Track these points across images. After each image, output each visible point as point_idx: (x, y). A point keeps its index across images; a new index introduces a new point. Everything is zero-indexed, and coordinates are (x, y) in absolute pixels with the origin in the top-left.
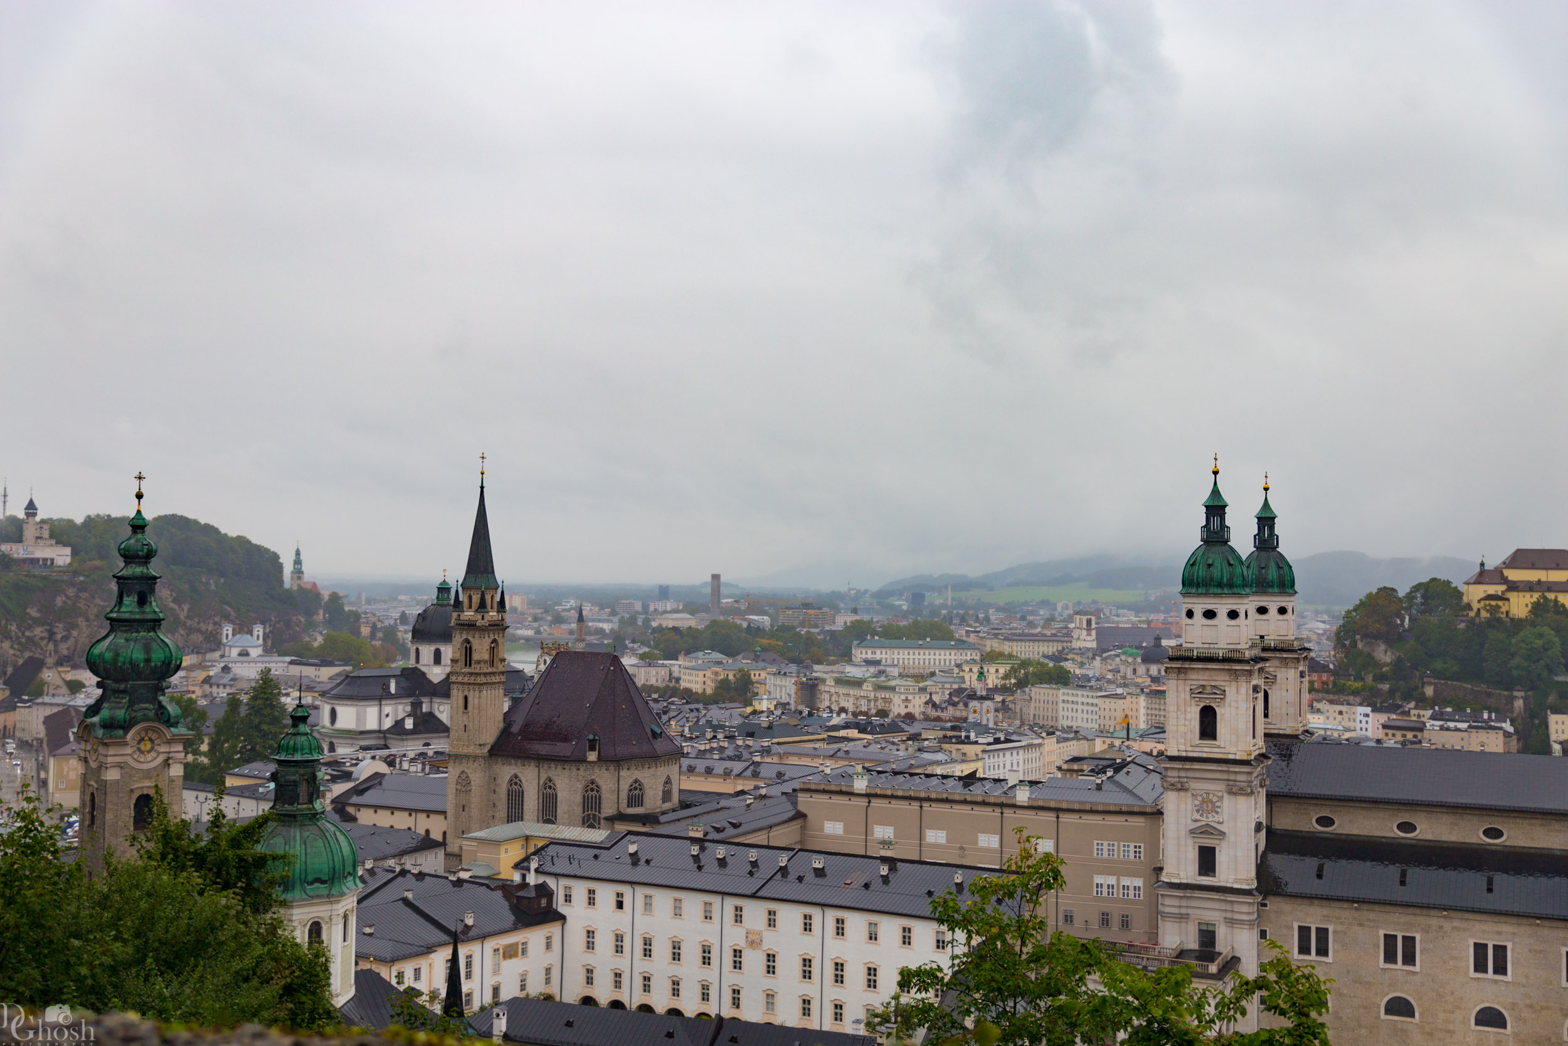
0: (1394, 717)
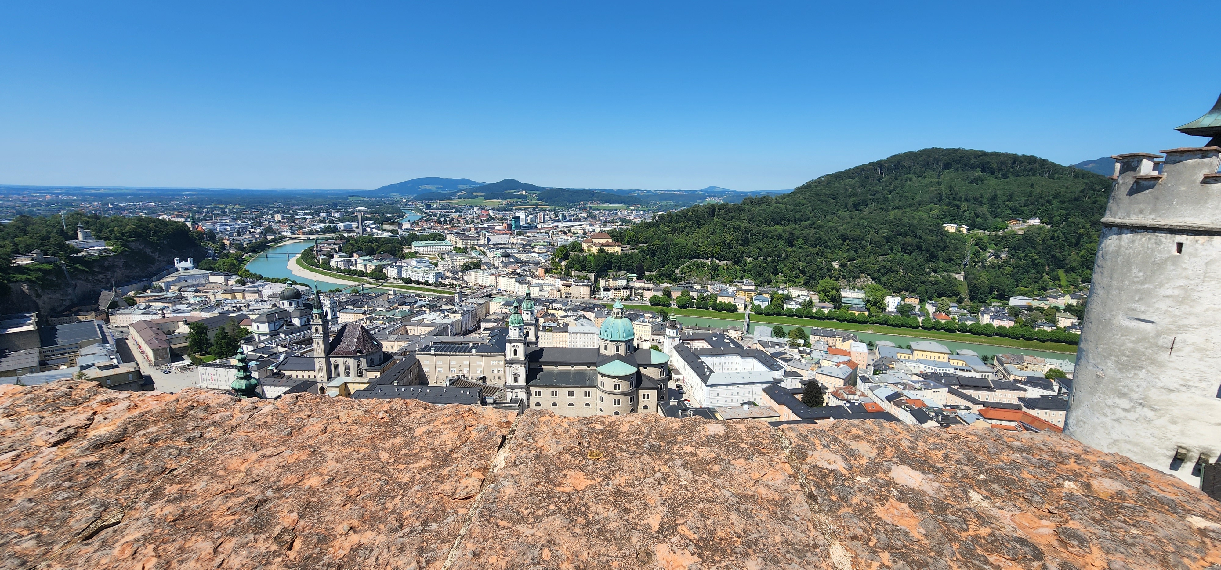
0: (565, 282)
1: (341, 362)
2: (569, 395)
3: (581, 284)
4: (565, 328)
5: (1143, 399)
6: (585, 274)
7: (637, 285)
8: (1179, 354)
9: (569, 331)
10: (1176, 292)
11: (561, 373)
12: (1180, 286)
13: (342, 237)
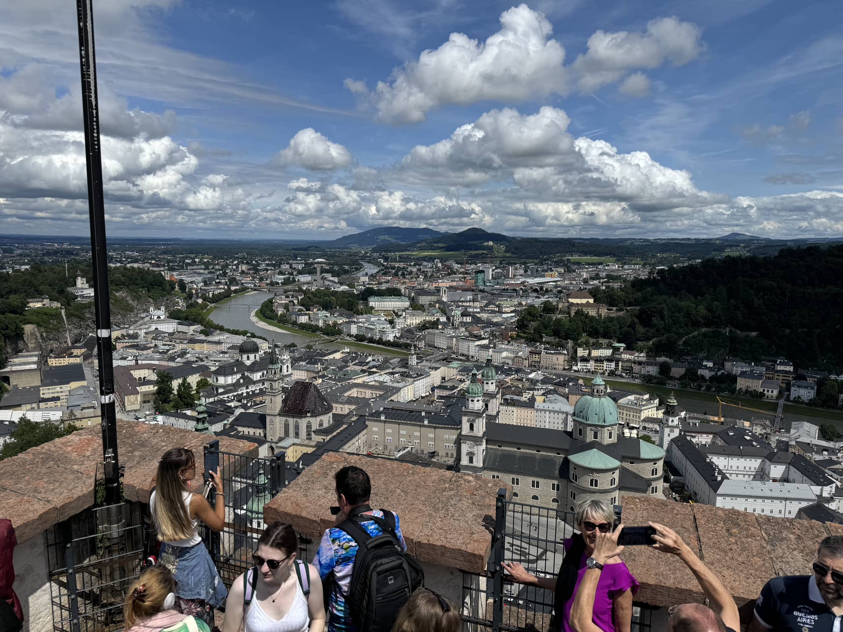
0: (534, 349)
1: (291, 421)
2: (533, 486)
3: (552, 352)
4: (530, 404)
6: (557, 340)
7: (626, 356)
9: (536, 407)
11: (525, 458)
13: (300, 290)
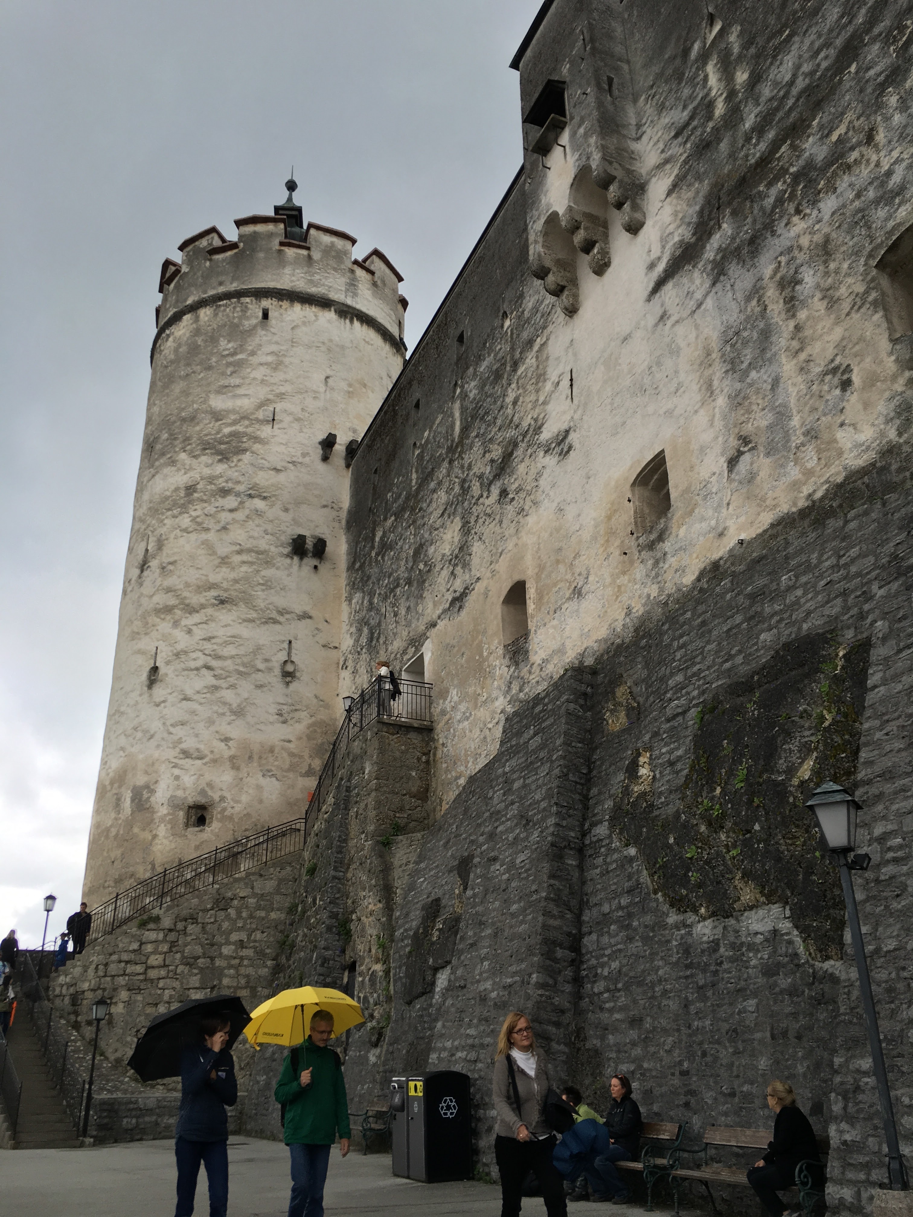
5: (250, 489)
8: (280, 426)
10: (270, 359)
12: (272, 353)
